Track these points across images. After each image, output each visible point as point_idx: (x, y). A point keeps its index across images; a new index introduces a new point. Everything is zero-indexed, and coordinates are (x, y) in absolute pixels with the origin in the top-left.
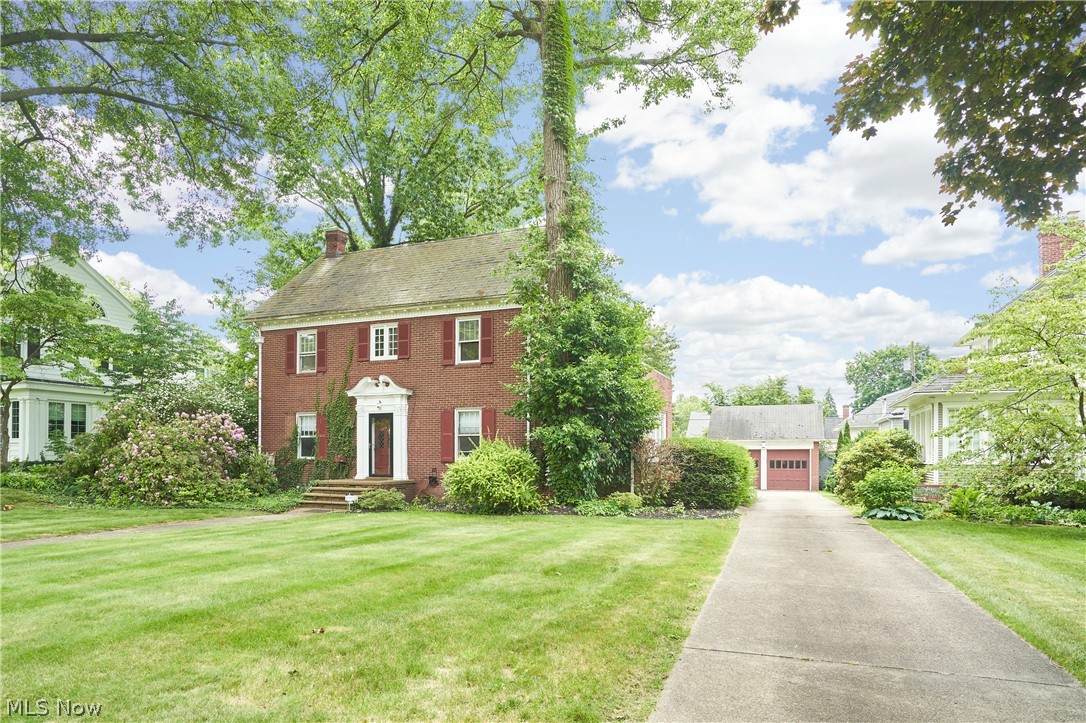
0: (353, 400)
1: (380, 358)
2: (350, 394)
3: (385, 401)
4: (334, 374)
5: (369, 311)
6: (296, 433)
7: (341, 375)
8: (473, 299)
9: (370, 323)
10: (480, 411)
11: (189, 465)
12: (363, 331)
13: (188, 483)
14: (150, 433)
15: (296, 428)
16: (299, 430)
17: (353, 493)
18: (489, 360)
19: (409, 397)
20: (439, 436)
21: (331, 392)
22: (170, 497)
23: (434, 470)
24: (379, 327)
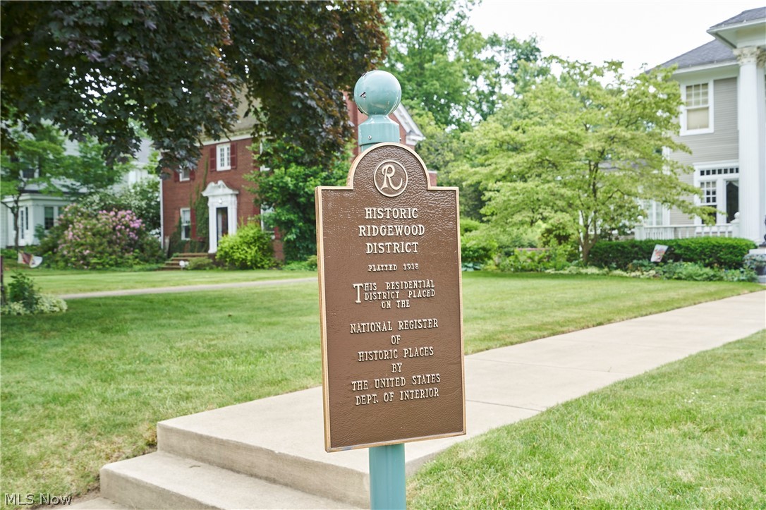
0: (207, 199)
1: (222, 168)
2: (205, 194)
3: (223, 199)
4: (199, 180)
6: (180, 222)
9: (216, 144)
11: (100, 244)
12: (213, 150)
13: (98, 255)
14: (80, 225)
15: (180, 218)
16: (182, 220)
17: (185, 260)
19: (237, 195)
21: (197, 193)
22: (88, 264)
24: (222, 147)
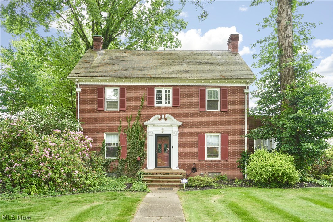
0: (145, 127)
1: (159, 105)
2: (145, 123)
3: (165, 128)
4: (131, 112)
5: (157, 79)
7: (136, 113)
8: (218, 79)
9: (155, 86)
10: (220, 135)
12: (150, 90)
15: (104, 141)
16: (106, 143)
18: (225, 110)
19: (179, 127)
20: (197, 147)
21: (129, 121)
23: (194, 164)
24: (159, 89)
